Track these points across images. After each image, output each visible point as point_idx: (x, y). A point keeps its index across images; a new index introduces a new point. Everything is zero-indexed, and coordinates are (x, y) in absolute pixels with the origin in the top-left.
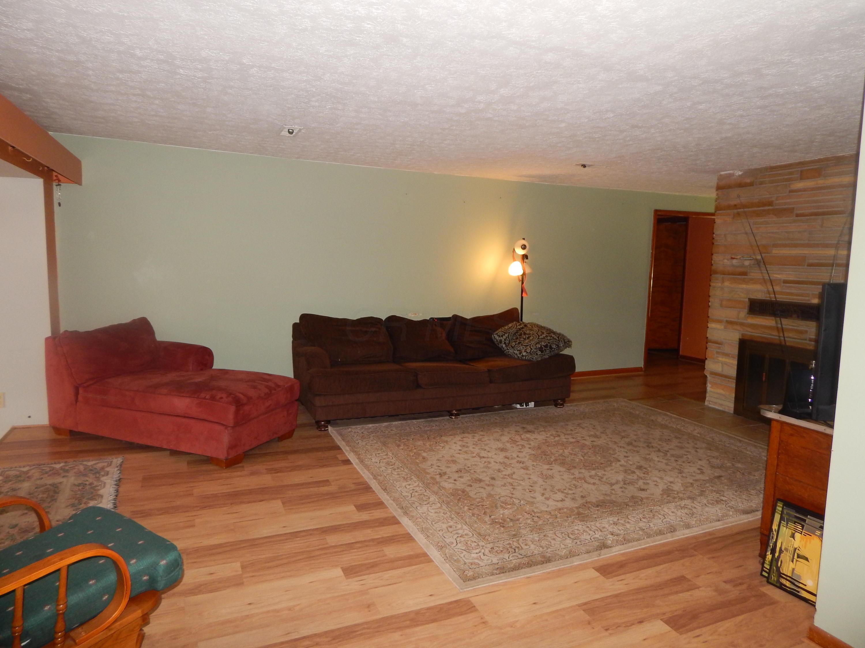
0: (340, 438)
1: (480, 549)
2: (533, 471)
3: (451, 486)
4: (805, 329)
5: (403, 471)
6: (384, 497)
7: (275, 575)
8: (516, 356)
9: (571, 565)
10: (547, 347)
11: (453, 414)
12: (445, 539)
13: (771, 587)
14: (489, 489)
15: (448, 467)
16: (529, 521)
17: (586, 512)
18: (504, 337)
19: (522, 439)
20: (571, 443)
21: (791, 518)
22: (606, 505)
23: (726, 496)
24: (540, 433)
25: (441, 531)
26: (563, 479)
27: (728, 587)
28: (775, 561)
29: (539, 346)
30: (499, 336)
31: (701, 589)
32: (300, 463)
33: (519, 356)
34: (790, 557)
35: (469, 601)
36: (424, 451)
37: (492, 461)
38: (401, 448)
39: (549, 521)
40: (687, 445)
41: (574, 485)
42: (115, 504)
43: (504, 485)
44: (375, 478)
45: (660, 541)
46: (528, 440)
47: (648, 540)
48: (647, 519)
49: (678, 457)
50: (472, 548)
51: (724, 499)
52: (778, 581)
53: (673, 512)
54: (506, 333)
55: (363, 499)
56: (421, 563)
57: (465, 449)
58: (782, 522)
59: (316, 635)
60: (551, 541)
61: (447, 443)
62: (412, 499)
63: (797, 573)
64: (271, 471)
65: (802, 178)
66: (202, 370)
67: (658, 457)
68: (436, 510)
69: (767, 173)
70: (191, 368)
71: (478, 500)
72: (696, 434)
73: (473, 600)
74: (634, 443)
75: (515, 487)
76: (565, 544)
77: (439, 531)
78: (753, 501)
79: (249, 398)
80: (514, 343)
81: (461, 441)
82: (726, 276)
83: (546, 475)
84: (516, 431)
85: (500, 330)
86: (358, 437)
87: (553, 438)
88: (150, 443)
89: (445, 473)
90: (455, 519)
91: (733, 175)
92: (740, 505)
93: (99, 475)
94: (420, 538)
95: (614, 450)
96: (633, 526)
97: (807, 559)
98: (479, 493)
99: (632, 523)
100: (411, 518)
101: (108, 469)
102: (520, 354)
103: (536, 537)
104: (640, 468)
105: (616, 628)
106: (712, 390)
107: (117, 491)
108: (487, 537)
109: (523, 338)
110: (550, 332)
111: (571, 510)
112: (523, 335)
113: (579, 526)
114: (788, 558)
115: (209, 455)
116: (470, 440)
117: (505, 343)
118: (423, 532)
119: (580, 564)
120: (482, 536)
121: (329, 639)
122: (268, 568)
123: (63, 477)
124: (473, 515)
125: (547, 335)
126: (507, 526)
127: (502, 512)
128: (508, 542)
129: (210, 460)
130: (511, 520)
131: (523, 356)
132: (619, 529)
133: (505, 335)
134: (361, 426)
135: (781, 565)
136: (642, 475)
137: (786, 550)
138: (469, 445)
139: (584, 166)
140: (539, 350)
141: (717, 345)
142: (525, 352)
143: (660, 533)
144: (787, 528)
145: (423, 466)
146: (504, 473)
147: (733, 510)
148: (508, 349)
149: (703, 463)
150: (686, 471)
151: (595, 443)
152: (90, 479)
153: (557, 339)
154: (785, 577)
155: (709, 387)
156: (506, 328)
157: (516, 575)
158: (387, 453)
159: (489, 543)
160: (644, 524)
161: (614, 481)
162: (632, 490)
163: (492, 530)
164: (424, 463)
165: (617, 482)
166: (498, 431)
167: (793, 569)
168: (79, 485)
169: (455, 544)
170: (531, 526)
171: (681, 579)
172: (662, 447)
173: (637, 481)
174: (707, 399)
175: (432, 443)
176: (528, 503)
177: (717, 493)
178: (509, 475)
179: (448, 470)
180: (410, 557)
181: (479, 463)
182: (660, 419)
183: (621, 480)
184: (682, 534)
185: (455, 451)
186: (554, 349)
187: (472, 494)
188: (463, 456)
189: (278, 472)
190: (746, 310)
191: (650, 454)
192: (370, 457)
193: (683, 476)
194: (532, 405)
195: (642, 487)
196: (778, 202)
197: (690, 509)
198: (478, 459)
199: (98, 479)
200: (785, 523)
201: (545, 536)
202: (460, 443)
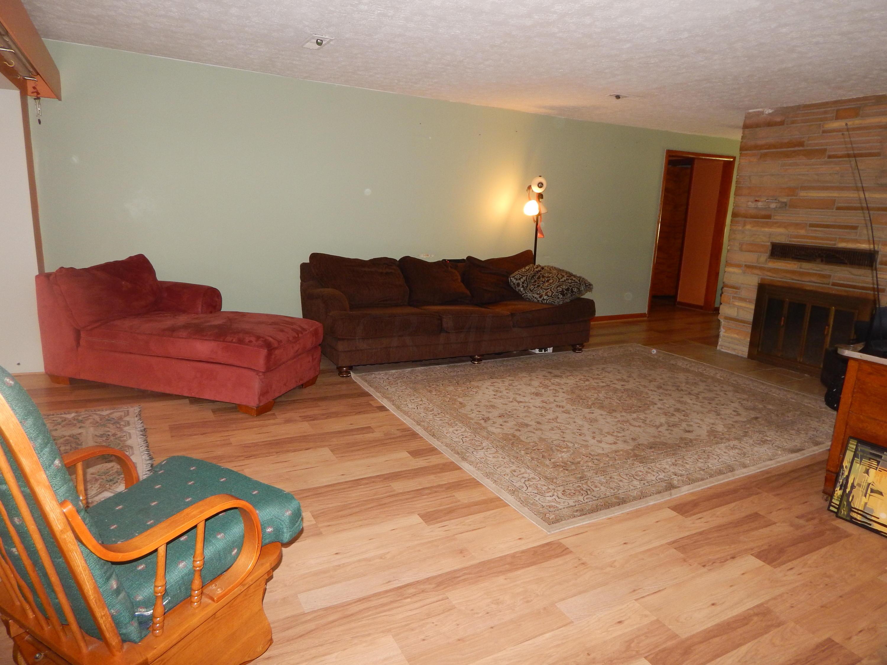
0: (366, 384)
1: (552, 492)
2: (575, 415)
3: (499, 430)
4: (828, 274)
5: (444, 417)
6: (435, 443)
7: (352, 524)
8: (535, 300)
9: (647, 505)
10: (569, 291)
11: (476, 359)
12: (513, 483)
13: (840, 521)
14: (539, 433)
15: (489, 412)
16: (590, 464)
17: (642, 454)
18: (522, 280)
19: (553, 384)
20: (603, 387)
21: (865, 455)
22: (659, 447)
23: (769, 436)
24: (568, 378)
25: (506, 475)
26: (608, 423)
27: (802, 522)
28: (845, 496)
29: (560, 289)
30: (517, 279)
31: (777, 524)
32: (333, 410)
33: (539, 299)
34: (863, 492)
35: (561, 543)
36: (459, 397)
37: (531, 405)
38: (434, 393)
39: (609, 463)
40: (715, 389)
41: (621, 428)
42: (150, 455)
43: (552, 429)
44: (419, 424)
45: (723, 480)
46: (559, 384)
47: (711, 479)
48: (703, 459)
49: (711, 400)
50: (544, 491)
51: (769, 439)
52: (848, 515)
53: (725, 453)
54: (524, 276)
55: (414, 445)
56: (497, 507)
57: (500, 394)
58: (855, 458)
59: (418, 582)
60: (619, 482)
61: (479, 388)
62: (465, 444)
63: (869, 507)
64: (306, 418)
65: (837, 118)
66: (211, 312)
67: (691, 400)
68: (494, 455)
69: (800, 112)
70: (200, 310)
71: (532, 444)
72: (719, 378)
73: (563, 542)
74: (663, 386)
75: (564, 431)
76: (634, 485)
77: (505, 475)
78: (796, 441)
79: (280, 342)
80: (532, 287)
81: (492, 386)
82: (748, 219)
83: (589, 419)
84: (544, 376)
85: (517, 272)
86: (385, 384)
87: (583, 382)
88: (168, 390)
89: (488, 419)
90: (516, 463)
91: (762, 113)
92: (785, 444)
93: (120, 425)
94: (487, 483)
95: (647, 394)
96: (693, 466)
97: (881, 494)
98: (530, 437)
99: (691, 463)
100: (471, 463)
101: (127, 419)
102: (540, 297)
103: (602, 479)
104: (678, 410)
105: (712, 564)
106: (726, 334)
107: (146, 441)
108: (555, 480)
109: (542, 281)
110: (570, 275)
111: (627, 452)
112: (541, 278)
113: (640, 468)
114: (861, 493)
115: (238, 403)
116: (501, 385)
117: (523, 287)
118: (488, 477)
119: (655, 504)
120: (550, 480)
121: (434, 586)
122: (341, 517)
123: (80, 428)
124: (533, 459)
125: (568, 278)
126: (570, 469)
127: (560, 456)
128: (577, 485)
129: (238, 408)
130: (573, 463)
131: (544, 299)
132: (680, 470)
133: (522, 278)
134: (384, 372)
135: (852, 500)
136: (683, 418)
137: (859, 485)
138: (502, 390)
139: (618, 97)
140: (561, 294)
141: (734, 290)
142: (545, 295)
143: (720, 472)
144: (860, 464)
145: (463, 411)
146: (547, 417)
147: (780, 449)
148: (526, 293)
149: (736, 405)
150: (722, 412)
151: (626, 387)
152: (112, 429)
153: (579, 282)
154: (856, 511)
155: (722, 332)
156: (523, 270)
157: (598, 517)
158: (421, 399)
159: (559, 486)
160: (702, 464)
161: (658, 423)
162: (677, 432)
163: (556, 473)
164: (463, 408)
165: (661, 425)
166: (525, 375)
167: (866, 504)
168: (102, 436)
169: (525, 488)
170: (593, 468)
171: (755, 516)
172: (692, 391)
173: (680, 423)
174: (719, 343)
175: (463, 388)
176: (583, 446)
177: (760, 434)
178: (553, 420)
179: (490, 415)
180: (485, 502)
181: (519, 408)
182: (680, 364)
183: (664, 422)
184: (741, 473)
185: (490, 396)
186: (576, 292)
187: (523, 438)
188: (501, 401)
189: (314, 420)
190: (768, 254)
191: (682, 397)
192: (405, 403)
193: (721, 418)
194: (550, 350)
195: (687, 429)
196: (810, 142)
197: (740, 449)
198: (515, 404)
199: (120, 429)
200: (859, 460)
201: (611, 478)
202: (492, 388)
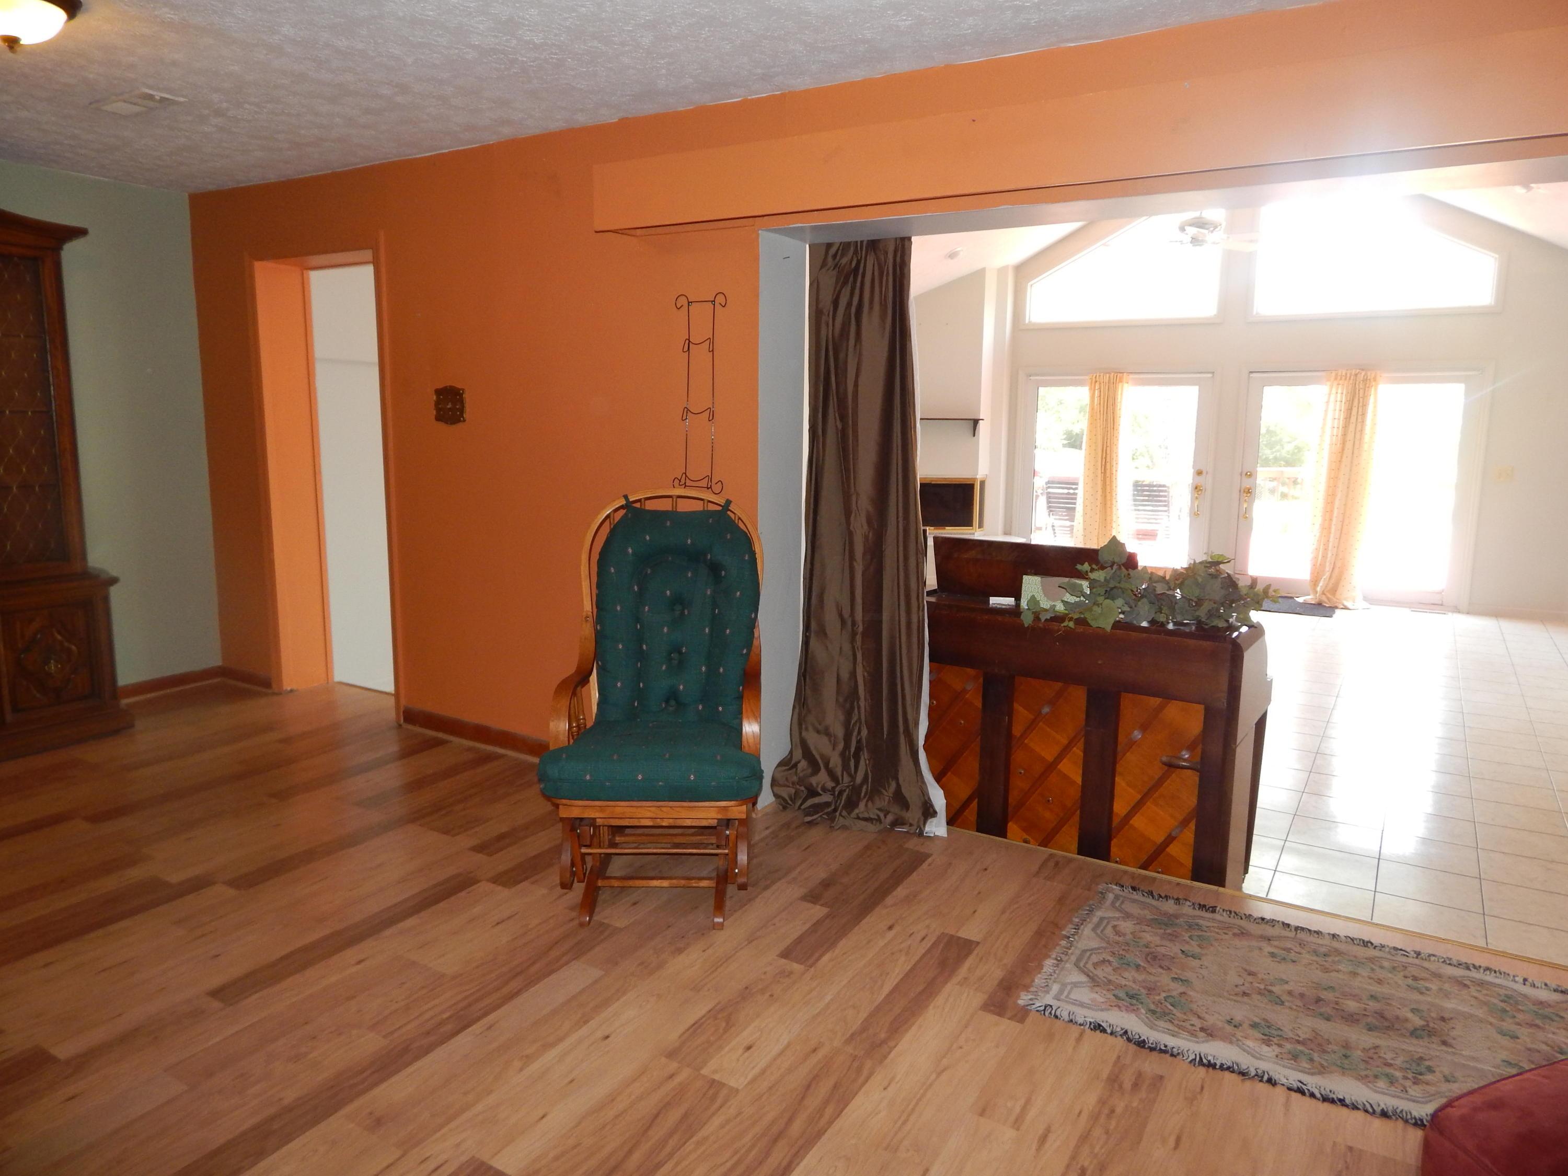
121: (414, 1046)
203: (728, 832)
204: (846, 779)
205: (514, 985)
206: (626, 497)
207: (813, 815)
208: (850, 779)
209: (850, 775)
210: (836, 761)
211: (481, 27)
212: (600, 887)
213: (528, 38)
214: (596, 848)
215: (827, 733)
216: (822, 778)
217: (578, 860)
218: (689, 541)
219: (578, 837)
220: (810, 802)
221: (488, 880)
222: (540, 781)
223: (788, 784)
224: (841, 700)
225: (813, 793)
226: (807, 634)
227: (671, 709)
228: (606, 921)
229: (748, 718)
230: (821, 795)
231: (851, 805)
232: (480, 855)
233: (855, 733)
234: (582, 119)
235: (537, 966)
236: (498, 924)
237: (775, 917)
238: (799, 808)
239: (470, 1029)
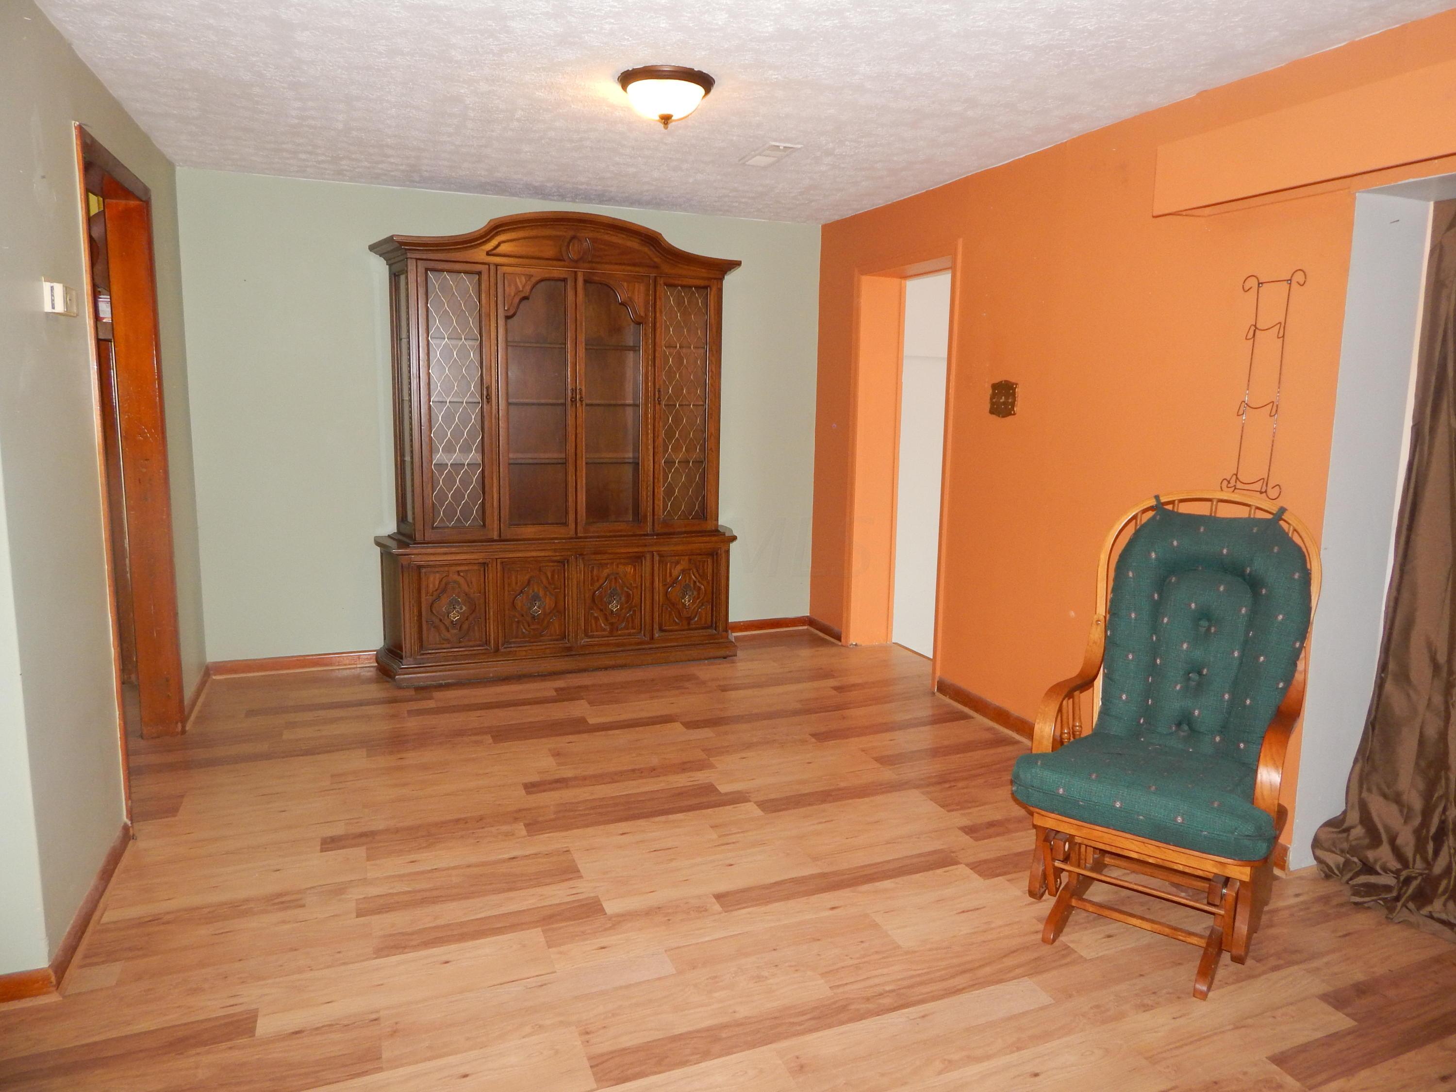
35: (599, 1080)
203: (1224, 891)
204: (1419, 865)
205: (960, 981)
206: (1157, 497)
207: (1363, 897)
208: (1424, 866)
209: (1425, 859)
210: (1406, 839)
211: (1031, 26)
212: (1073, 907)
213: (1081, 27)
214: (1072, 865)
215: (1397, 799)
216: (1383, 854)
217: (1051, 872)
218: (1225, 551)
219: (1051, 850)
220: (1363, 879)
221: (967, 865)
222: (1012, 782)
223: (1334, 849)
224: (1423, 764)
225: (1368, 868)
226: (1383, 675)
227: (1183, 734)
228: (1072, 945)
229: (1266, 765)
230: (1378, 874)
231: (1422, 898)
232: (967, 837)
233: (1440, 809)
234: (1155, 101)
235: (988, 970)
236: (963, 912)
237: (1278, 1008)
238: (1347, 883)
239: (906, 1010)
